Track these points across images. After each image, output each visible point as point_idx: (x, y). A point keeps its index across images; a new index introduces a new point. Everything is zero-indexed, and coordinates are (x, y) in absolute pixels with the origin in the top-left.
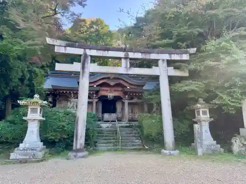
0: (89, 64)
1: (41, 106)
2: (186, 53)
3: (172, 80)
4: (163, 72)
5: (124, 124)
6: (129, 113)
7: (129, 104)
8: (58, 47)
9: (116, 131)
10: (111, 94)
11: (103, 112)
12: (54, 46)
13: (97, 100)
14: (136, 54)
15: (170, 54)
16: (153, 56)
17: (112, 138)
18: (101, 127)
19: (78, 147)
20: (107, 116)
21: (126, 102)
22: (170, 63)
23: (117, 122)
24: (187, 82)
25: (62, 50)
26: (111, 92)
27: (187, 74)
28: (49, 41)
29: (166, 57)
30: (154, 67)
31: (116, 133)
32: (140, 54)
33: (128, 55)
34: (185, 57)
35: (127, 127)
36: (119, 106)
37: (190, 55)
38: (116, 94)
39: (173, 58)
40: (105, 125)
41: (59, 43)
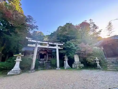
0: (38, 45)
1: (21, 57)
2: (63, 44)
3: (59, 50)
4: (57, 48)
5: (46, 61)
7: (48, 56)
10: (43, 53)
12: (28, 39)
13: (38, 55)
16: (55, 44)
19: (32, 69)
20: (41, 59)
22: (59, 46)
23: (44, 61)
24: (63, 50)
25: (30, 41)
27: (63, 49)
29: (58, 44)
30: (55, 46)
31: (44, 64)
33: (49, 43)
34: (62, 45)
35: (47, 62)
36: (45, 57)
37: (64, 44)
38: (45, 53)
40: (40, 62)
41: (30, 39)
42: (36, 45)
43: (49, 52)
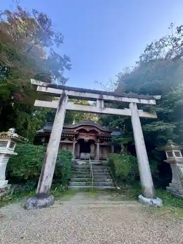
0: (66, 102)
1: (12, 139)
2: (153, 99)
5: (97, 162)
6: (100, 153)
7: (100, 146)
8: (40, 87)
9: (90, 168)
10: (86, 138)
11: (81, 152)
12: (37, 86)
13: (76, 142)
14: (110, 96)
15: (139, 99)
16: (125, 100)
17: (85, 176)
18: (77, 164)
19: (42, 190)
20: (83, 155)
21: (98, 145)
22: (140, 106)
23: (90, 160)
25: (44, 90)
26: (87, 137)
27: (155, 116)
28: (33, 82)
29: (136, 101)
30: (125, 109)
31: (89, 171)
32: (113, 97)
33: (102, 97)
34: (152, 102)
35: (98, 165)
36: (92, 148)
37: (157, 101)
38: (91, 138)
39: (142, 102)
40: (80, 162)
41: (41, 83)
42: (60, 104)
43: (103, 137)
